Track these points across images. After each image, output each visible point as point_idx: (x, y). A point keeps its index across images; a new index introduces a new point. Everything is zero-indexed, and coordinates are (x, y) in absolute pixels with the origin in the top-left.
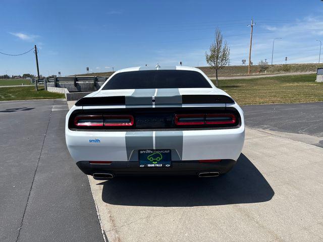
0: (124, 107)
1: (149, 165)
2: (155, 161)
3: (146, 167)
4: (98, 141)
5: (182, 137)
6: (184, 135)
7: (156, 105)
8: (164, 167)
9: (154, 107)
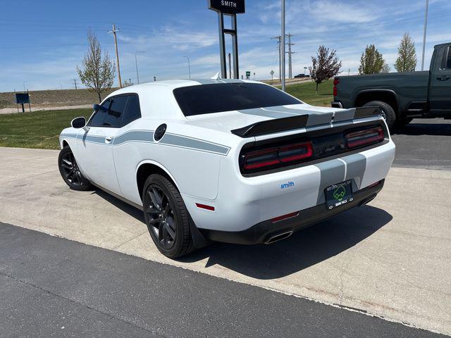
0: (304, 131)
1: (337, 205)
2: (340, 198)
3: (335, 207)
4: (291, 183)
5: (365, 160)
6: (367, 157)
7: (333, 123)
8: (349, 202)
9: (332, 126)
